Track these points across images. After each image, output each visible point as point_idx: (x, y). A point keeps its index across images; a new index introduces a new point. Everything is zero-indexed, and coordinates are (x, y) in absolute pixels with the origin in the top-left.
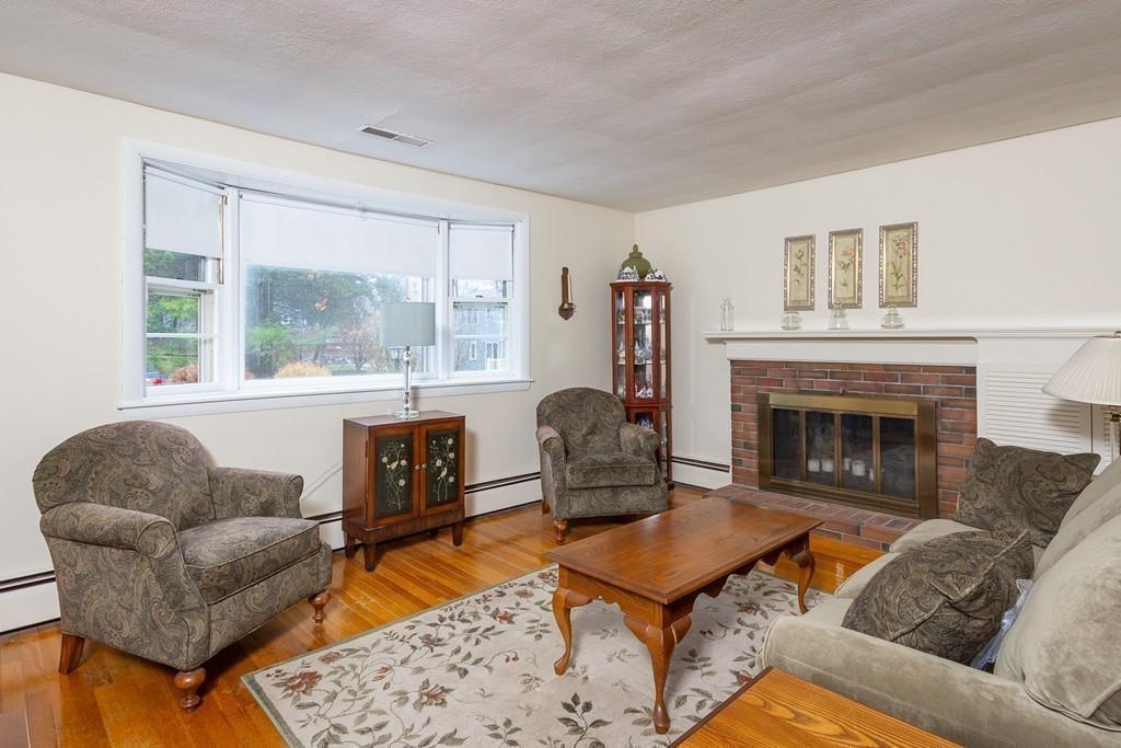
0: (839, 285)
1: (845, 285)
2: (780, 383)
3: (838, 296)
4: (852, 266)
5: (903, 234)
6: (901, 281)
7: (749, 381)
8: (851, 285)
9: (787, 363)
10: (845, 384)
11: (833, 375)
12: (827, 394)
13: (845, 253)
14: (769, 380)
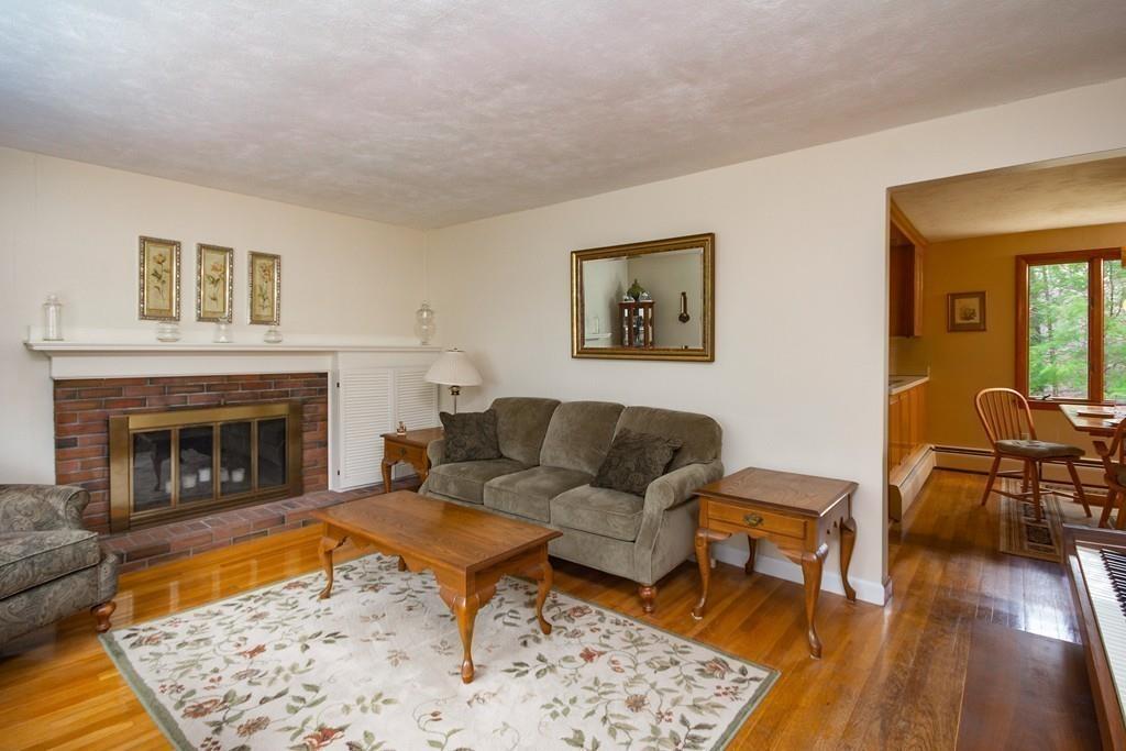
0: (208, 299)
1: (214, 299)
2: (142, 402)
3: (208, 309)
4: (221, 282)
5: (265, 262)
6: (267, 303)
7: (93, 405)
8: (220, 300)
9: (152, 380)
10: (223, 396)
11: (209, 388)
12: (203, 408)
13: (214, 269)
14: (126, 401)
